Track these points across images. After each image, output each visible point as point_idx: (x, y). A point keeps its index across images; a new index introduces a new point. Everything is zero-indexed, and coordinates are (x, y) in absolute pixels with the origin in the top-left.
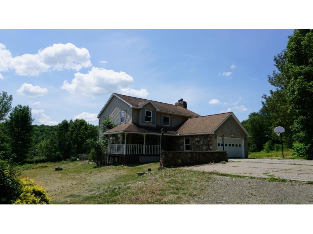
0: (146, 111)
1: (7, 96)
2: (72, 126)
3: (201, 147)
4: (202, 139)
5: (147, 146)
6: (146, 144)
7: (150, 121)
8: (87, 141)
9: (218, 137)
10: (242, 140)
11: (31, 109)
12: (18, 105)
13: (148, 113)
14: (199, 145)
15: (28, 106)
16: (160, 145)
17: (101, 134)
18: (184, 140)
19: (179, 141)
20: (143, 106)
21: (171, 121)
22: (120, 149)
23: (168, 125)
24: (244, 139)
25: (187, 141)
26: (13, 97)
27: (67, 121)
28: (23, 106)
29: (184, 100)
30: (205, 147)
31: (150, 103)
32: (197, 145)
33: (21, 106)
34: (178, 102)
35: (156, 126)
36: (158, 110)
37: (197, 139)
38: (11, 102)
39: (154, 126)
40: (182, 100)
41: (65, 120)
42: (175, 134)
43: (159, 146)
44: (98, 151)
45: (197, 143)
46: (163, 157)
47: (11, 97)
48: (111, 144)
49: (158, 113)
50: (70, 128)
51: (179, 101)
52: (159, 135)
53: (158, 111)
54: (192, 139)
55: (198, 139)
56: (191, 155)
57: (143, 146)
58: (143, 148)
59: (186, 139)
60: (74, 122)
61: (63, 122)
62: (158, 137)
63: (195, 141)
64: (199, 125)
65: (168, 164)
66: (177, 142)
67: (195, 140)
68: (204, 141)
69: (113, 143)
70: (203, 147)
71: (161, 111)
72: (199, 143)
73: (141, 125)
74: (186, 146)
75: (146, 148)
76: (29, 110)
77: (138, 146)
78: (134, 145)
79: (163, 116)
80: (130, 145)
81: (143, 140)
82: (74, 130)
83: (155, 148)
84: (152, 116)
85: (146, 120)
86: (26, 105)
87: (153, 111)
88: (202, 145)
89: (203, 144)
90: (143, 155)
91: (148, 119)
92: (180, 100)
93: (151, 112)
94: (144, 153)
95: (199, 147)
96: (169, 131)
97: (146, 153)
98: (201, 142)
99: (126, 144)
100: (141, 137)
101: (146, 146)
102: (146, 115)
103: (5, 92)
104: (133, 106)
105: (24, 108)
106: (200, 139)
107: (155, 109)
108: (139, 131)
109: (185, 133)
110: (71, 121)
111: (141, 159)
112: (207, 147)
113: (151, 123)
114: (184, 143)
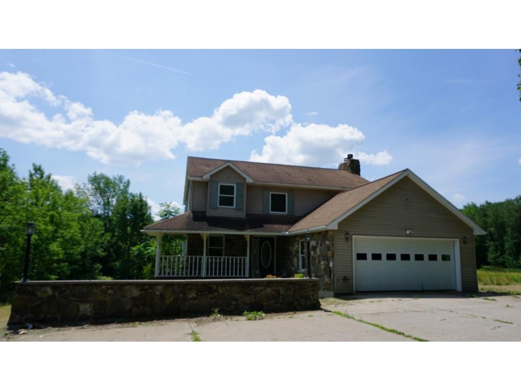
0: (221, 186)
5: (212, 259)
7: (233, 205)
9: (354, 237)
10: (454, 241)
11: (146, 198)
13: (227, 190)
14: (315, 256)
16: (246, 256)
18: (299, 244)
20: (211, 176)
21: (292, 203)
23: (285, 211)
24: (458, 240)
31: (228, 167)
35: (247, 214)
36: (249, 180)
37: (312, 243)
39: (242, 215)
43: (242, 258)
49: (250, 187)
52: (243, 235)
55: (314, 243)
66: (290, 248)
72: (315, 253)
74: (302, 258)
79: (270, 193)
83: (232, 263)
84: (235, 195)
85: (220, 205)
87: (238, 184)
91: (227, 202)
93: (233, 187)
96: (270, 226)
97: (207, 274)
102: (220, 194)
104: (190, 176)
107: (245, 179)
109: (299, 227)
113: (233, 209)
114: (298, 252)
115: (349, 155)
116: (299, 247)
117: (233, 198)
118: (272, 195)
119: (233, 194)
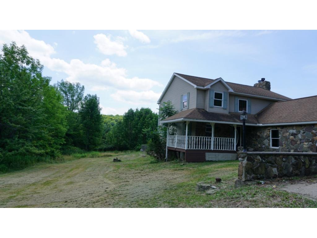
0: (215, 92)
1: (80, 87)
2: (138, 115)
3: (298, 142)
4: (302, 131)
5: (216, 139)
6: (215, 136)
7: (221, 106)
8: (143, 131)
12: (87, 95)
14: (295, 139)
15: (96, 95)
16: (234, 137)
17: (160, 123)
18: (270, 132)
19: (262, 134)
20: (211, 86)
22: (180, 142)
25: (275, 134)
26: (85, 87)
27: (133, 110)
28: (92, 96)
29: (266, 80)
30: (306, 143)
31: (220, 81)
32: (292, 140)
33: (89, 95)
34: (258, 83)
35: (229, 112)
36: (231, 90)
37: (291, 131)
38: (83, 92)
39: (226, 112)
40: (263, 79)
41: (131, 109)
42: (256, 124)
43: (232, 139)
44: (155, 142)
45: (292, 137)
46: (244, 162)
47: (83, 87)
48: (171, 135)
49: (232, 95)
50: (136, 117)
51: (259, 81)
52: (232, 125)
53: (232, 92)
54: (284, 130)
55: (294, 131)
56: (295, 158)
57: (210, 138)
58: (210, 142)
59: (272, 131)
60: (139, 111)
61: (129, 111)
62: (231, 127)
63: (288, 134)
64: (293, 110)
65: (253, 175)
66: (258, 134)
67: (287, 132)
68: (304, 134)
69: (173, 134)
70: (302, 144)
71: (235, 93)
72: (295, 137)
73: (208, 110)
74: (273, 140)
75: (214, 142)
76: (98, 99)
77: (203, 138)
78: (199, 138)
79: (239, 99)
80: (194, 137)
81: (211, 131)
82: (139, 119)
83: (227, 142)
84: (223, 99)
85: (214, 105)
86: (94, 95)
87: (224, 93)
88: (301, 140)
89: (303, 138)
90: (210, 151)
91: (218, 103)
92: (261, 80)
93: (222, 94)
94: (212, 148)
95: (296, 143)
97: (214, 149)
98: (300, 136)
99: (188, 135)
100: (209, 126)
101: (214, 138)
102: (215, 98)
103: (78, 83)
104: (197, 86)
105: (92, 97)
106: (297, 132)
107: (228, 89)
108: (205, 118)
109: (272, 121)
110: (137, 109)
111: (208, 156)
112: (311, 143)
113: (221, 108)
114: (269, 136)
115: (262, 79)
116: (270, 133)
117: (221, 101)
118: (240, 100)
119: (222, 99)
